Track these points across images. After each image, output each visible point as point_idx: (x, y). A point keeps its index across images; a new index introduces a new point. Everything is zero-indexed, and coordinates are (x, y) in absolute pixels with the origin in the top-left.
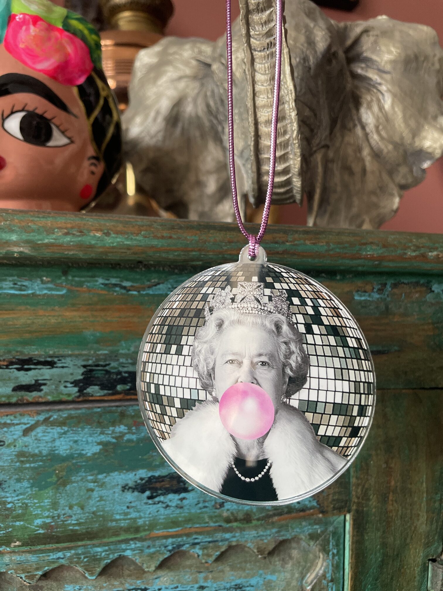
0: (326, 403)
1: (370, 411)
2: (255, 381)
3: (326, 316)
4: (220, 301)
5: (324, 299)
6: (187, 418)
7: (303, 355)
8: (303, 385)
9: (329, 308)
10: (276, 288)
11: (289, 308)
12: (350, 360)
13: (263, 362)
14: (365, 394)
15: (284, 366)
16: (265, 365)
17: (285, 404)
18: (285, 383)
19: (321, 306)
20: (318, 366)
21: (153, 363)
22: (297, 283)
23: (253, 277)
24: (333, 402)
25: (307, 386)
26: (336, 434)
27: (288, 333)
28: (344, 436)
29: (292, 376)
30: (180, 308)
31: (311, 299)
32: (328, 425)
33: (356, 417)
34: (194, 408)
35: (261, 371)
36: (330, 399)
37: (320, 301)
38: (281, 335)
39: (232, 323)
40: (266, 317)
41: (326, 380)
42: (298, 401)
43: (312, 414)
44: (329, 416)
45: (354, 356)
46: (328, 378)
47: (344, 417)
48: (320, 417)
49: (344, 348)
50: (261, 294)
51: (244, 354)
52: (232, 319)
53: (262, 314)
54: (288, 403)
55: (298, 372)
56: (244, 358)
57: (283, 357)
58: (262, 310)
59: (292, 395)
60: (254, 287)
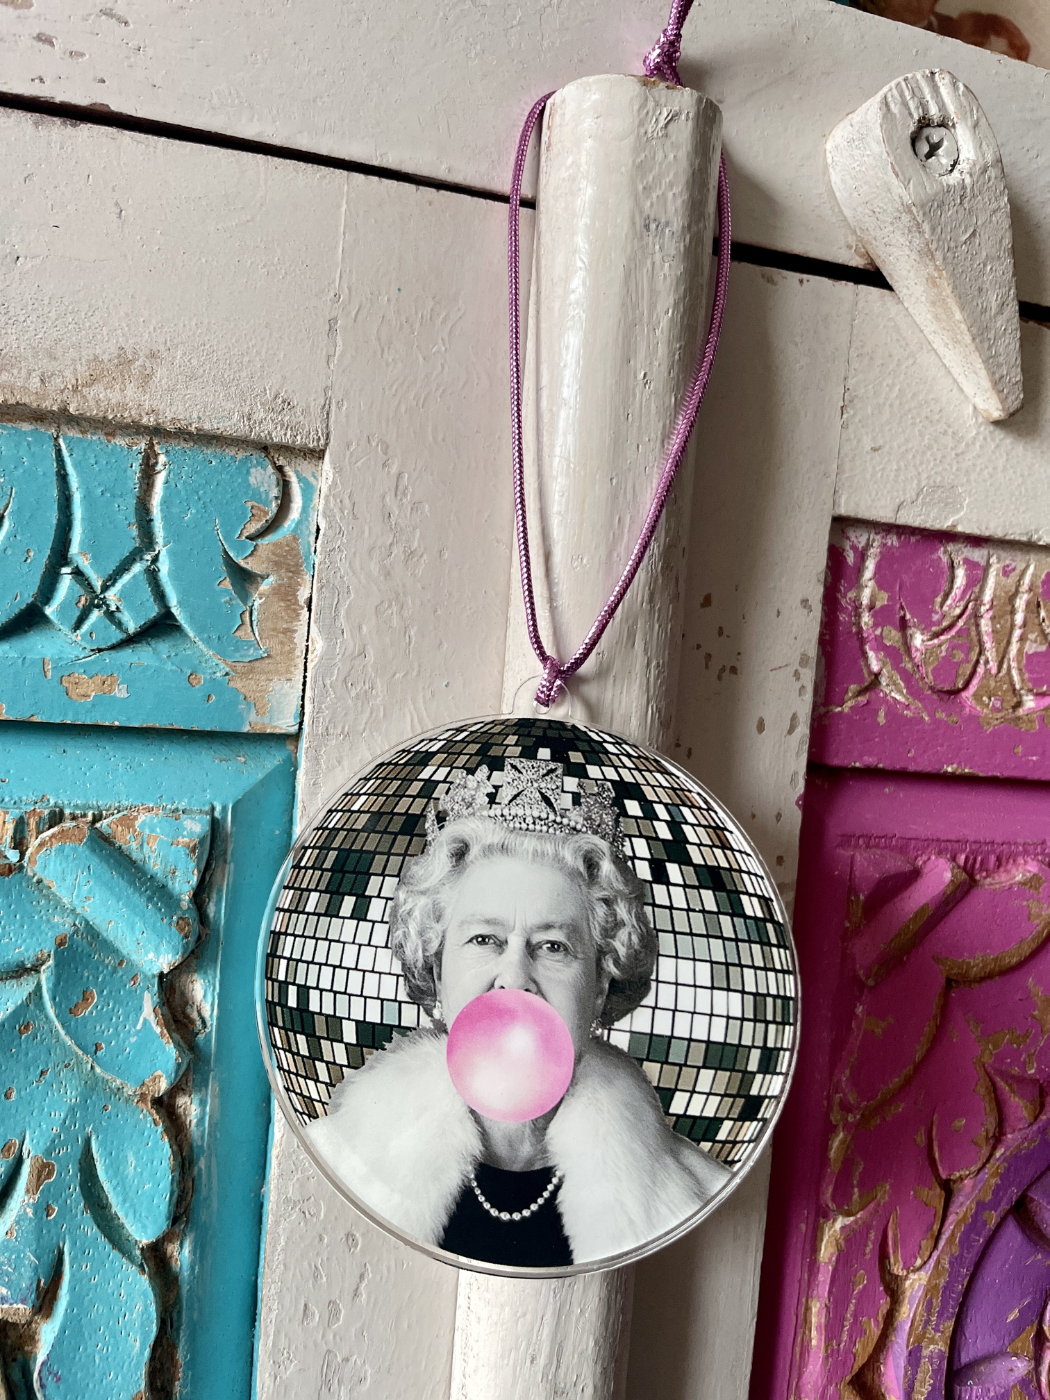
0: (690, 1040)
1: (785, 1062)
2: (532, 987)
3: (698, 845)
4: (463, 800)
5: (695, 807)
6: (372, 1068)
7: (645, 930)
8: (641, 999)
9: (704, 827)
10: (591, 776)
11: (617, 822)
12: (747, 945)
13: (553, 943)
14: (777, 1023)
15: (601, 953)
16: (557, 950)
17: (598, 1039)
18: (601, 992)
19: (686, 823)
20: (677, 957)
21: (296, 936)
22: (637, 769)
23: (541, 750)
24: (705, 1038)
25: (649, 1000)
26: (710, 1112)
27: (613, 880)
28: (727, 1118)
29: (617, 977)
30: (368, 812)
31: (666, 805)
32: (693, 1092)
33: (754, 1074)
34: (387, 1045)
35: (547, 963)
36: (700, 1033)
37: (685, 810)
38: (597, 883)
39: (488, 850)
40: (565, 840)
41: (693, 989)
42: (628, 1035)
43: (659, 1065)
44: (695, 1070)
45: (754, 937)
46: (697, 984)
47: (728, 1073)
48: (677, 1072)
49: (735, 919)
50: (557, 787)
51: (512, 923)
52: (488, 843)
53: (558, 832)
54: (605, 1038)
55: (632, 968)
56: (511, 932)
57: (598, 934)
58: (558, 824)
59: (615, 1021)
60: (542, 772)
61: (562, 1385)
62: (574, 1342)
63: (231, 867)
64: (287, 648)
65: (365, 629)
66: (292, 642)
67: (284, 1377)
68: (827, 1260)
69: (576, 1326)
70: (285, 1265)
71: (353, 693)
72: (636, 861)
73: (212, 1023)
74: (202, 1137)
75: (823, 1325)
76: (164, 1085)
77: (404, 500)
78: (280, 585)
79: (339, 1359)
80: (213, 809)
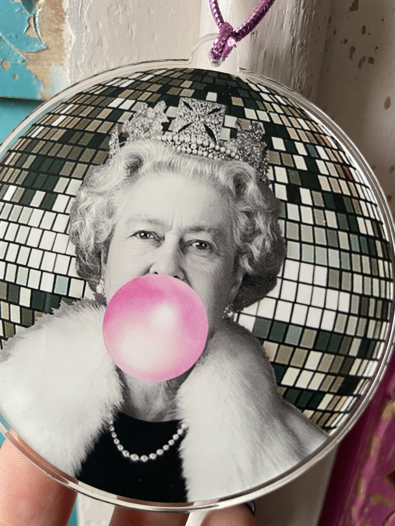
0: (304, 327)
1: (380, 350)
2: (181, 275)
3: (327, 177)
4: (142, 126)
5: (328, 147)
6: (40, 327)
7: (276, 239)
8: (268, 291)
9: (334, 163)
10: (247, 116)
11: (264, 154)
12: (359, 256)
13: (201, 242)
14: (377, 320)
15: (239, 253)
16: (204, 248)
17: (229, 321)
18: (236, 283)
19: (320, 158)
20: (300, 261)
22: (285, 114)
23: (209, 93)
24: (317, 327)
25: (274, 293)
26: (314, 386)
27: (256, 198)
28: (329, 392)
29: (250, 273)
30: (65, 128)
31: (305, 144)
32: (303, 369)
33: (354, 358)
34: (55, 311)
35: (195, 257)
36: (313, 322)
37: (320, 149)
38: (243, 199)
40: (220, 164)
41: (311, 287)
42: (254, 319)
43: (277, 345)
44: (306, 351)
45: (365, 250)
46: (315, 283)
47: (333, 356)
48: (291, 352)
49: (351, 235)
50: (219, 123)
51: (170, 224)
52: (159, 160)
53: (215, 157)
54: (235, 320)
55: (263, 267)
56: (168, 231)
57: (239, 238)
58: (217, 151)
59: (244, 307)
60: (208, 110)
72: (276, 185)
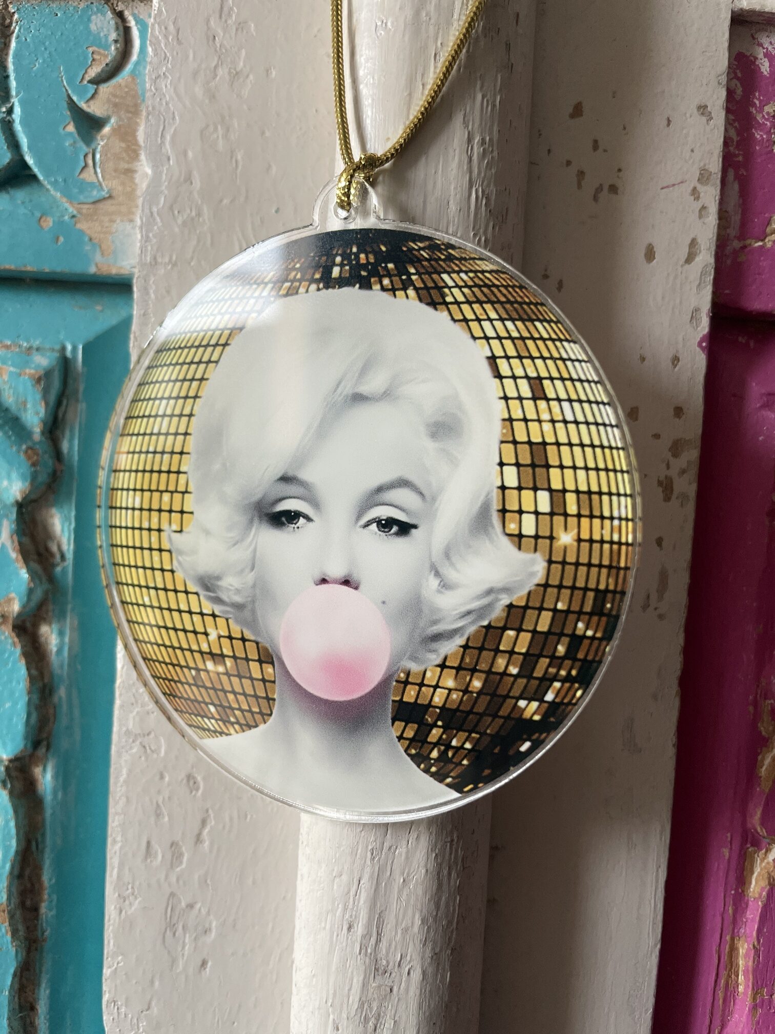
61: (384, 962)
62: (397, 916)
63: (82, 406)
64: (128, 189)
65: (190, 154)
66: (134, 183)
67: (129, 913)
68: (757, 896)
69: (399, 898)
70: (127, 798)
71: (180, 221)
73: (70, 556)
74: (62, 666)
75: (750, 969)
76: (16, 607)
77: (229, 22)
78: (120, 127)
79: (183, 904)
80: (64, 349)
